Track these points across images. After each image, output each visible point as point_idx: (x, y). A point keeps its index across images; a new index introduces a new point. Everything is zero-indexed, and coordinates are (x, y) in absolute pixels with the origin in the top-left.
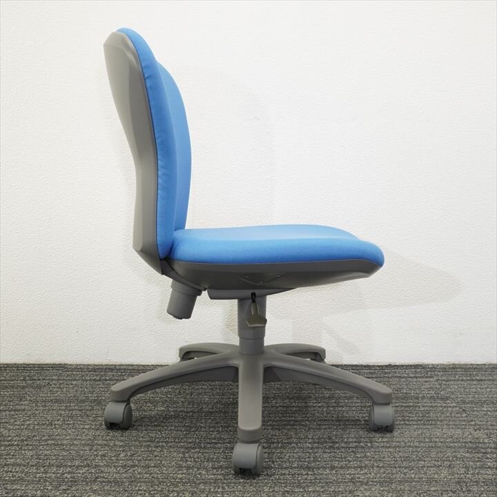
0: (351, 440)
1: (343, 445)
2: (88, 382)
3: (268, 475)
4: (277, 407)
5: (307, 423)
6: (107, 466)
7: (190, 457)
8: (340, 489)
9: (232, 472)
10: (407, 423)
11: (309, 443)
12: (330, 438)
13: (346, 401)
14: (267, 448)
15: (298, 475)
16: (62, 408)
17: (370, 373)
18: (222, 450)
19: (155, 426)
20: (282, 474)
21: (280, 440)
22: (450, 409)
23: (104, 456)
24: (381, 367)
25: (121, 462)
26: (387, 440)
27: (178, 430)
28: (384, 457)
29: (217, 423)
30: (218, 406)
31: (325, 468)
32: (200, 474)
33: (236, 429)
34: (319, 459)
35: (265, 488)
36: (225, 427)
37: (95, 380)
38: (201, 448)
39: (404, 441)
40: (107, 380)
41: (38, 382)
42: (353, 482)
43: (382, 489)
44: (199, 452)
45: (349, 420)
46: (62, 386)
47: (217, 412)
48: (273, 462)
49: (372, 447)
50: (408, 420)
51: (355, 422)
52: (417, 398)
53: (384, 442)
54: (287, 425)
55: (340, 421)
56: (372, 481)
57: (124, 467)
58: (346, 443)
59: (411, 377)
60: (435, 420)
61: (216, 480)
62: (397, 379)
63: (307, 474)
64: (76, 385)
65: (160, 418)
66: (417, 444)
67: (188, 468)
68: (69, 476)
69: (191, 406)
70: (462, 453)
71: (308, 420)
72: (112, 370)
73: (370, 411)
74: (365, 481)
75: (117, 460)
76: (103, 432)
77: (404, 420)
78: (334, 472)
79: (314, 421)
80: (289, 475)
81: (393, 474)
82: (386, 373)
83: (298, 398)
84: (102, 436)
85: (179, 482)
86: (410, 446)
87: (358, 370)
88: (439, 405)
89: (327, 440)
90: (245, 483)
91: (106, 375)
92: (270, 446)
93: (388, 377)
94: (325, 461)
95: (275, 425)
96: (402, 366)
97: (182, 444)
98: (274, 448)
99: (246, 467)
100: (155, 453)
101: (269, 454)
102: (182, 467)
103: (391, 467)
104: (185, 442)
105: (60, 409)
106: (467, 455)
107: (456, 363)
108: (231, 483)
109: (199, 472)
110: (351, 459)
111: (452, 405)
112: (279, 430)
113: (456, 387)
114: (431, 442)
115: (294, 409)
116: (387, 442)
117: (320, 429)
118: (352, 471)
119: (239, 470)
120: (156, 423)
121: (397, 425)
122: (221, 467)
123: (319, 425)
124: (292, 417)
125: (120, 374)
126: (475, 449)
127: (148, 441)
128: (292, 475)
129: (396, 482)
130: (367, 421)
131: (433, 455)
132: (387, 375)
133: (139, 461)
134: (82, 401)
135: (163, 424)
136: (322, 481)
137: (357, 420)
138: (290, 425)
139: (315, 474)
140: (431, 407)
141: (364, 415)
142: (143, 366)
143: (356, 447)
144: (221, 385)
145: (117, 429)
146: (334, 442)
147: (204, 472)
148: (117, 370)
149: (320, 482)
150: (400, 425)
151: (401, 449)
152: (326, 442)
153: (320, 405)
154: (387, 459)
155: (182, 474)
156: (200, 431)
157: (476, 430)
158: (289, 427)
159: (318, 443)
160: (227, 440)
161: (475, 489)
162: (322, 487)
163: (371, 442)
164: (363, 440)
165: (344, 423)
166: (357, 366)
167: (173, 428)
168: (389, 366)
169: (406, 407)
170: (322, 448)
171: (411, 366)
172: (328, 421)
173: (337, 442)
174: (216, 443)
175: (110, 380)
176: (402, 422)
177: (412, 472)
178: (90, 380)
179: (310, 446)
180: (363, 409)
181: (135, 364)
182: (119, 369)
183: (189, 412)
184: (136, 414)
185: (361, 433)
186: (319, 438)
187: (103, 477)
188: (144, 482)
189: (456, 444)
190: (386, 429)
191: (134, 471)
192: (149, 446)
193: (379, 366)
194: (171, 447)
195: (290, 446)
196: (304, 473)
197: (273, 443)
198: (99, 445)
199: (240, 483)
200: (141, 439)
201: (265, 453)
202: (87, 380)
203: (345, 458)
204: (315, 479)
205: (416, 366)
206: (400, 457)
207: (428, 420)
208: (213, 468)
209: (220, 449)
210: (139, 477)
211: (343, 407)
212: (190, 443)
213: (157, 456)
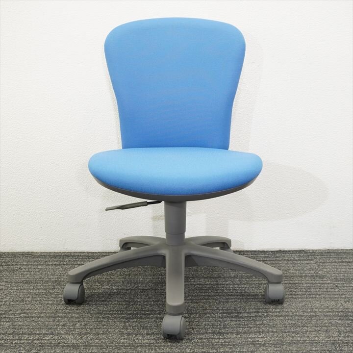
0: (252, 311)
1: (246, 315)
2: (50, 267)
3: (189, 339)
4: (195, 285)
5: (218, 297)
6: (66, 334)
7: (130, 326)
8: (244, 350)
9: (162, 337)
10: (294, 296)
11: (220, 313)
12: (235, 309)
13: (248, 280)
14: (188, 317)
15: (212, 339)
16: (31, 288)
17: (265, 257)
18: (154, 319)
19: (103, 301)
20: (200, 339)
21: (197, 311)
22: (326, 285)
23: (64, 325)
24: (274, 252)
25: (77, 330)
26: (279, 310)
27: (120, 304)
28: (276, 325)
29: (149, 298)
30: (150, 284)
31: (232, 333)
32: (137, 339)
33: (164, 303)
34: (228, 326)
35: (187, 349)
36: (156, 301)
37: (55, 265)
38: (138, 318)
39: (291, 312)
40: (64, 265)
41: (12, 267)
42: (254, 344)
43: (275, 349)
44: (136, 322)
45: (250, 295)
46: (30, 270)
47: (149, 289)
48: (193, 329)
49: (268, 316)
50: (294, 295)
51: (255, 296)
52: (301, 277)
53: (276, 312)
54: (203, 299)
55: (242, 295)
56: (268, 344)
57: (80, 334)
58: (248, 313)
59: (296, 260)
60: (315, 294)
61: (150, 344)
62: (285, 262)
63: (219, 338)
64: (41, 269)
65: (106, 295)
66: (302, 313)
67: (129, 334)
68: (38, 342)
69: (129, 285)
70: (336, 320)
71: (218, 295)
72: (68, 256)
73: (266, 287)
74: (263, 343)
75: (74, 329)
76: (62, 307)
77: (291, 295)
78: (239, 336)
79: (224, 296)
80: (205, 339)
81: (284, 338)
82: (277, 257)
83: (211, 278)
84: (62, 310)
85: (122, 346)
86: (296, 315)
87: (256, 254)
88: (318, 282)
89: (234, 311)
90: (172, 346)
91: (63, 261)
92: (190, 316)
93: (279, 260)
94: (232, 328)
95: (193, 299)
96: (289, 251)
97: (123, 315)
98: (193, 318)
99: (172, 334)
100: (103, 323)
101: (190, 322)
102: (124, 334)
103: (282, 332)
104: (125, 314)
105: (29, 289)
106: (339, 322)
107: (330, 248)
108: (161, 346)
109: (136, 338)
110: (252, 326)
111: (327, 282)
112: (197, 303)
113: (330, 267)
114: (312, 312)
115: (208, 286)
116: (279, 312)
117: (228, 302)
118: (253, 336)
119: (167, 336)
120: (103, 299)
121: (286, 298)
122: (153, 333)
123: (227, 299)
124: (207, 293)
125: (74, 260)
126: (345, 316)
127: (97, 313)
128: (207, 339)
129: (286, 343)
130: (264, 295)
131: (314, 322)
132: (278, 259)
133: (91, 329)
134: (46, 282)
135: (108, 300)
136: (230, 344)
137: (256, 295)
138: (205, 299)
139: (225, 338)
140: (312, 283)
141: (261, 291)
142: (92, 253)
143: (256, 316)
144: (152, 268)
145: (73, 304)
146: (238, 313)
147: (140, 338)
148: (72, 256)
149: (229, 345)
150: (288, 298)
151: (290, 318)
152: (232, 313)
153: (227, 283)
154: (279, 325)
155: (124, 339)
156: (137, 305)
157: (346, 302)
158: (205, 301)
159: (227, 313)
160: (158, 312)
161: (346, 348)
162: (231, 348)
163: (267, 312)
164: (260, 310)
165: (246, 297)
166: (255, 251)
167: (116, 302)
168: (280, 252)
169: (292, 284)
170: (230, 318)
171: (296, 251)
172: (234, 295)
173: (241, 313)
174: (149, 314)
175: (67, 265)
176: (290, 297)
177: (298, 335)
178: (52, 265)
179: (220, 315)
180: (260, 286)
181: (85, 251)
182: (74, 256)
183: (128, 290)
184: (87, 292)
185: (259, 305)
186: (227, 310)
187: (64, 343)
188: (96, 346)
189: (331, 313)
190: (278, 302)
191: (87, 337)
192: (98, 317)
193: (271, 252)
194: (115, 318)
195: (205, 316)
196: (217, 338)
197: (193, 314)
198: (60, 317)
199: (168, 346)
200: (92, 312)
201: (187, 321)
202: (49, 265)
203: (247, 325)
204: (225, 342)
205: (300, 251)
206: (289, 324)
207: (310, 295)
208: (147, 334)
209: (152, 319)
210: (91, 342)
211: (245, 284)
212: (130, 314)
213: (105, 325)
